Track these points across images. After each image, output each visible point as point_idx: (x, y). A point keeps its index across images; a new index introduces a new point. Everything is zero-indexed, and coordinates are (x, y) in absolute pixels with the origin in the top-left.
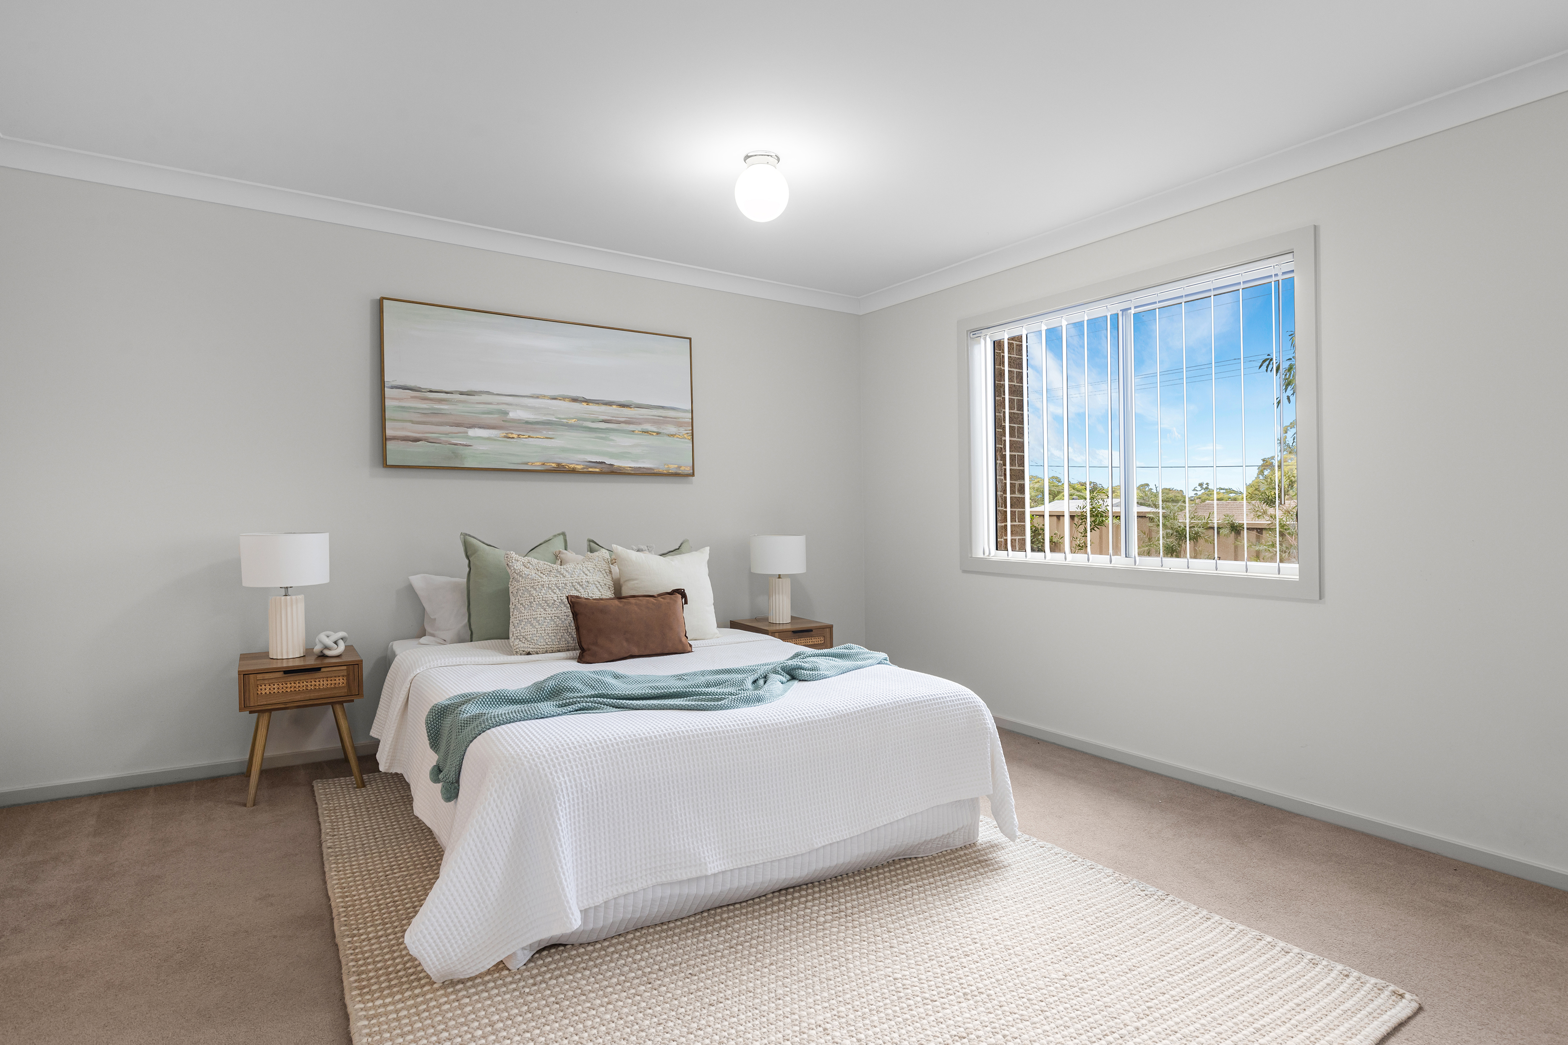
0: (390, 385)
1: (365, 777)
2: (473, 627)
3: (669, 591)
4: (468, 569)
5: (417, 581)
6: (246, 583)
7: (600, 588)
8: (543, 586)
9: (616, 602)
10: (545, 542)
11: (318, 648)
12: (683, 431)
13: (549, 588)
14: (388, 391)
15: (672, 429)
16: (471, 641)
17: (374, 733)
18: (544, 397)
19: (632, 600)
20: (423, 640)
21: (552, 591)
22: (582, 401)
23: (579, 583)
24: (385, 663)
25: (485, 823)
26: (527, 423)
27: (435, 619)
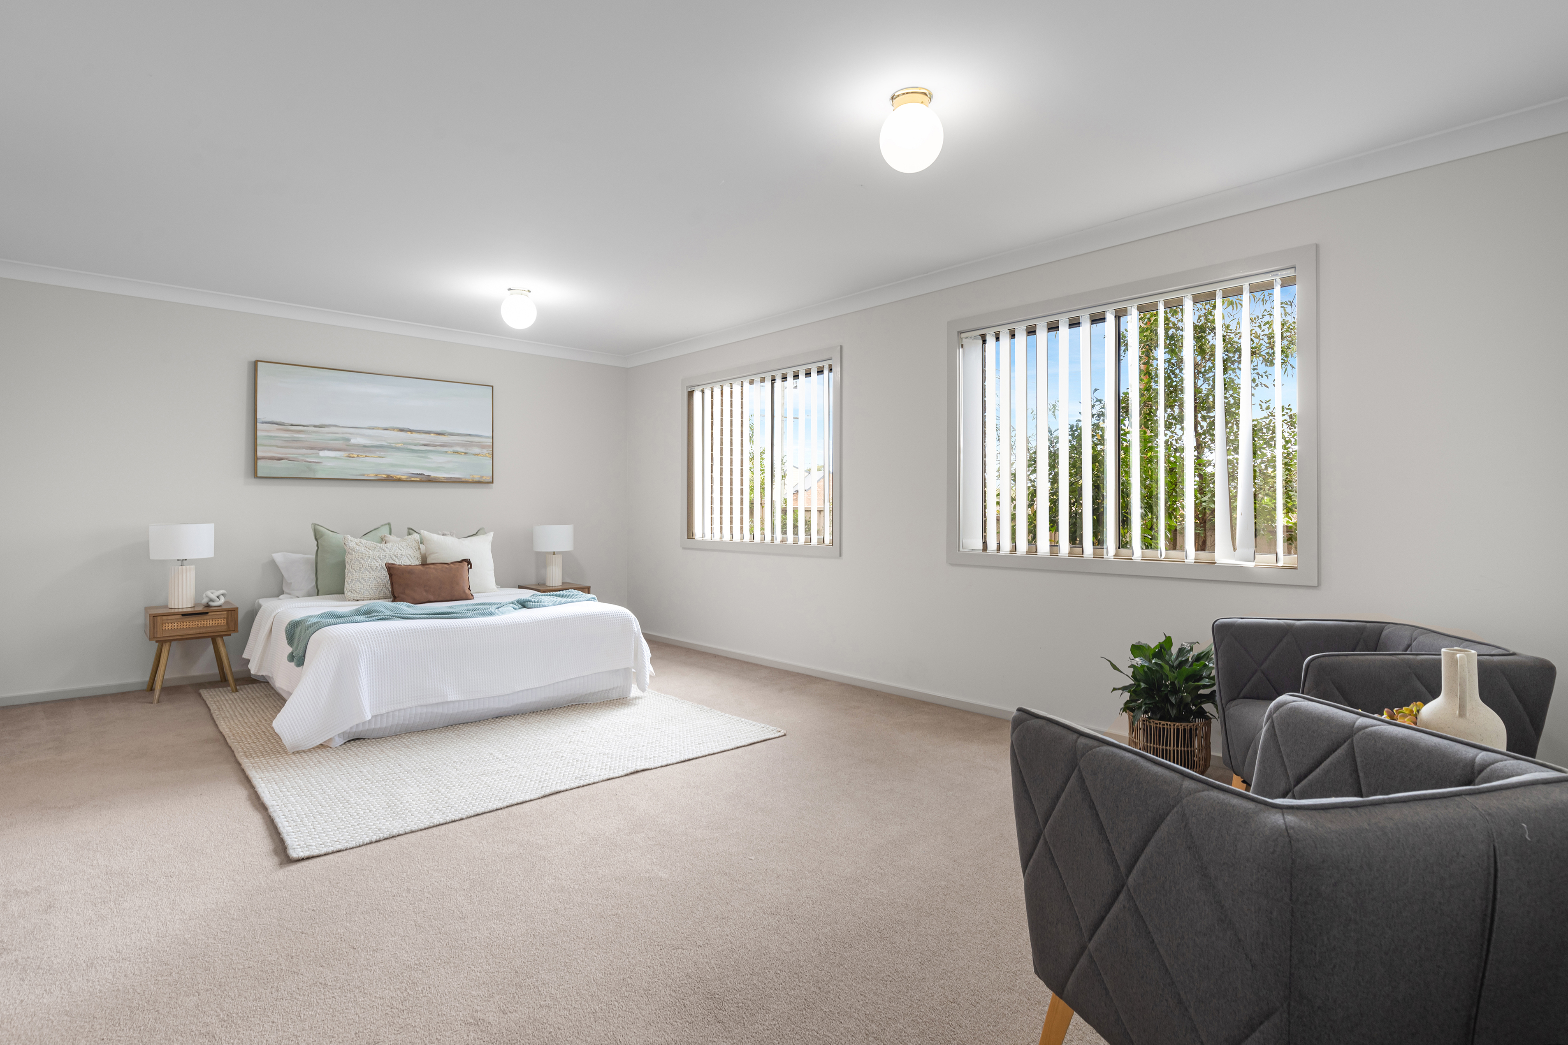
0: (261, 421)
1: (238, 687)
2: (319, 587)
3: (459, 560)
4: (316, 548)
5: (278, 557)
6: (152, 557)
7: (410, 558)
8: (369, 557)
9: (420, 567)
10: (374, 530)
11: (205, 601)
12: (485, 451)
13: (374, 559)
14: (259, 425)
15: (476, 450)
16: (318, 595)
17: (245, 656)
18: (378, 428)
19: (432, 566)
20: (281, 597)
21: (376, 560)
22: (407, 431)
23: (395, 555)
24: (253, 614)
25: (319, 668)
26: (365, 446)
27: (291, 583)
